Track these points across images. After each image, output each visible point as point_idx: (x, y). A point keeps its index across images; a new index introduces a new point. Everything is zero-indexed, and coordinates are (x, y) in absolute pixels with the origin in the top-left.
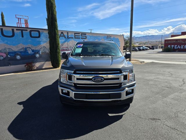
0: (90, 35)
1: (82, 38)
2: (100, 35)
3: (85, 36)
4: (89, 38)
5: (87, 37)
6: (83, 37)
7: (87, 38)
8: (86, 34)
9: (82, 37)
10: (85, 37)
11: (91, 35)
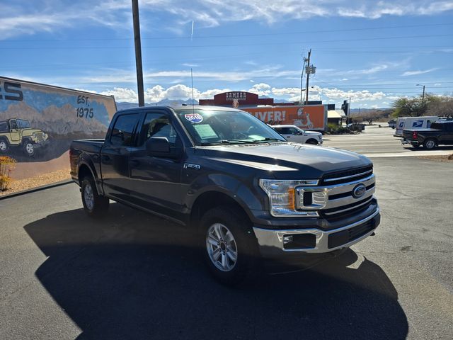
0: (31, 89)
1: (7, 98)
2: (59, 93)
3: (17, 92)
4: (31, 98)
5: (24, 95)
6: (12, 95)
7: (25, 98)
8: (18, 85)
9: (9, 94)
10: (18, 95)
11: (35, 90)
